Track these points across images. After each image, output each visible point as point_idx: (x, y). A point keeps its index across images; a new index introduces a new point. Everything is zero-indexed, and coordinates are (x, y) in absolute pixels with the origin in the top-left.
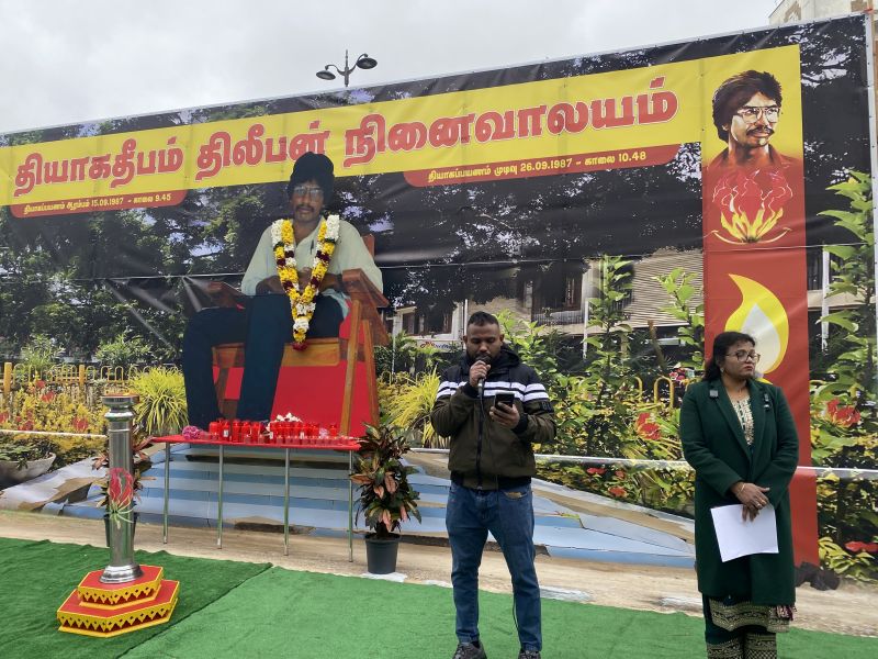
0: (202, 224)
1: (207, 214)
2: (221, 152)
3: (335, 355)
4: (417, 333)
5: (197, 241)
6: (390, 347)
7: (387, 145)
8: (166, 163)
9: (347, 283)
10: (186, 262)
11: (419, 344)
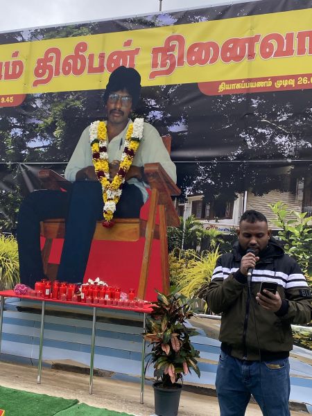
0: (37, 122)
1: (41, 114)
2: (53, 64)
3: (136, 232)
4: (203, 217)
5: (32, 136)
6: (181, 228)
7: (185, 60)
8: (10, 73)
9: (148, 174)
10: (23, 152)
11: (205, 227)
